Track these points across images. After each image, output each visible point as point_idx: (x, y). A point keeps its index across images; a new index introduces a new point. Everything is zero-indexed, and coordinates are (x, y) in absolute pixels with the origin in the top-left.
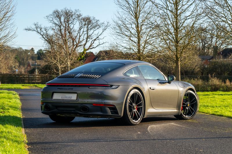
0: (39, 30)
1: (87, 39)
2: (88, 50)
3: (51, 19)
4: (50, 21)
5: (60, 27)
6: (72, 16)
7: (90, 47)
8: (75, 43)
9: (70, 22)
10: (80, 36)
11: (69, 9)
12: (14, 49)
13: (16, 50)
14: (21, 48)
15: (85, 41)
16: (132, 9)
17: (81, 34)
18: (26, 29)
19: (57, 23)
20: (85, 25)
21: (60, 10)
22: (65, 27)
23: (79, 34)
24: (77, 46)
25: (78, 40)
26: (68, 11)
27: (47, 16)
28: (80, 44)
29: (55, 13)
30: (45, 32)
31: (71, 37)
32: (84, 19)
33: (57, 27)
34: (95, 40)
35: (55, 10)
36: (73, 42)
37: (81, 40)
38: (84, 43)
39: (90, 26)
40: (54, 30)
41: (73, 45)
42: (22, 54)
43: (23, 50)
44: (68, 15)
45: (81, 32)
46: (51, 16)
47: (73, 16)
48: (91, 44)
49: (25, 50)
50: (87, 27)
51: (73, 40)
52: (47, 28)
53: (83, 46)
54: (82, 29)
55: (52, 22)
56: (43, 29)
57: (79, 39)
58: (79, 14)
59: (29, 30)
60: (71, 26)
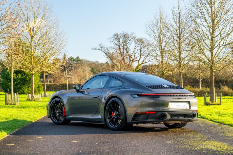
0: (103, 49)
1: (141, 55)
2: (142, 64)
3: (112, 40)
4: (111, 42)
5: (119, 47)
6: (128, 38)
7: (143, 62)
8: (131, 59)
9: (127, 43)
10: (135, 54)
11: (126, 32)
12: (91, 62)
13: (94, 63)
14: (97, 62)
15: (139, 57)
16: (157, 36)
17: (136, 52)
18: (93, 49)
19: (117, 43)
20: (139, 44)
21: (119, 33)
22: (123, 47)
23: (134, 52)
24: (133, 61)
25: (134, 57)
26: (125, 34)
27: (109, 38)
28: (135, 60)
29: (115, 36)
30: (107, 51)
31: (129, 55)
32: (138, 40)
33: (117, 47)
34: (147, 56)
35: (116, 33)
36: (130, 58)
37: (136, 56)
38: (138, 59)
39: (142, 45)
40: (114, 49)
41: (130, 61)
42: (99, 67)
43: (99, 64)
44: (126, 37)
45: (136, 50)
46: (112, 38)
47: (130, 38)
48: (144, 60)
49: (101, 63)
50: (141, 46)
51: (130, 56)
52: (108, 47)
53: (137, 61)
54: (137, 49)
55: (113, 43)
56: (105, 49)
57: (135, 55)
58: (134, 36)
59: (95, 49)
60: (128, 46)
